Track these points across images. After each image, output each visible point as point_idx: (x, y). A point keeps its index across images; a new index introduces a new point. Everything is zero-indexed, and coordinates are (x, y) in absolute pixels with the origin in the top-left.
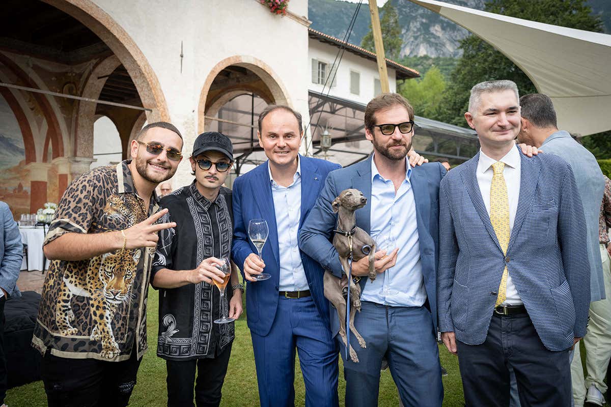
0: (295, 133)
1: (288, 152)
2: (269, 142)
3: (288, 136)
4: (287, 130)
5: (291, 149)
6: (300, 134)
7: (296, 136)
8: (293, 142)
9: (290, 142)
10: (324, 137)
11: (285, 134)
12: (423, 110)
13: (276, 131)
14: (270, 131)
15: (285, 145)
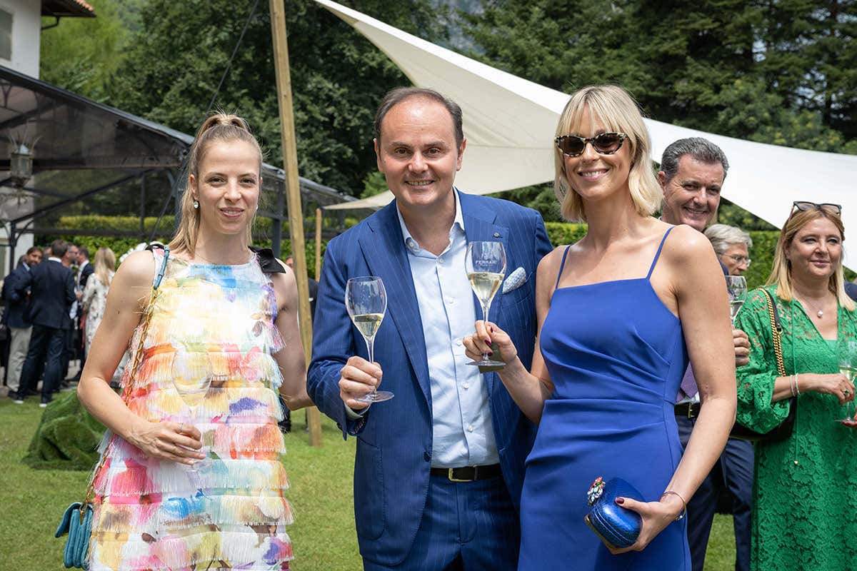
0: (446, 144)
1: (432, 182)
2: (394, 164)
3: (431, 150)
4: (429, 138)
5: (438, 177)
6: (458, 147)
7: (449, 150)
8: (440, 163)
9: (435, 163)
10: (20, 158)
11: (426, 145)
12: (78, 86)
13: (407, 139)
14: (396, 141)
15: (426, 167)
